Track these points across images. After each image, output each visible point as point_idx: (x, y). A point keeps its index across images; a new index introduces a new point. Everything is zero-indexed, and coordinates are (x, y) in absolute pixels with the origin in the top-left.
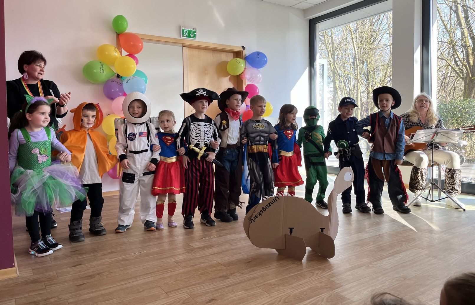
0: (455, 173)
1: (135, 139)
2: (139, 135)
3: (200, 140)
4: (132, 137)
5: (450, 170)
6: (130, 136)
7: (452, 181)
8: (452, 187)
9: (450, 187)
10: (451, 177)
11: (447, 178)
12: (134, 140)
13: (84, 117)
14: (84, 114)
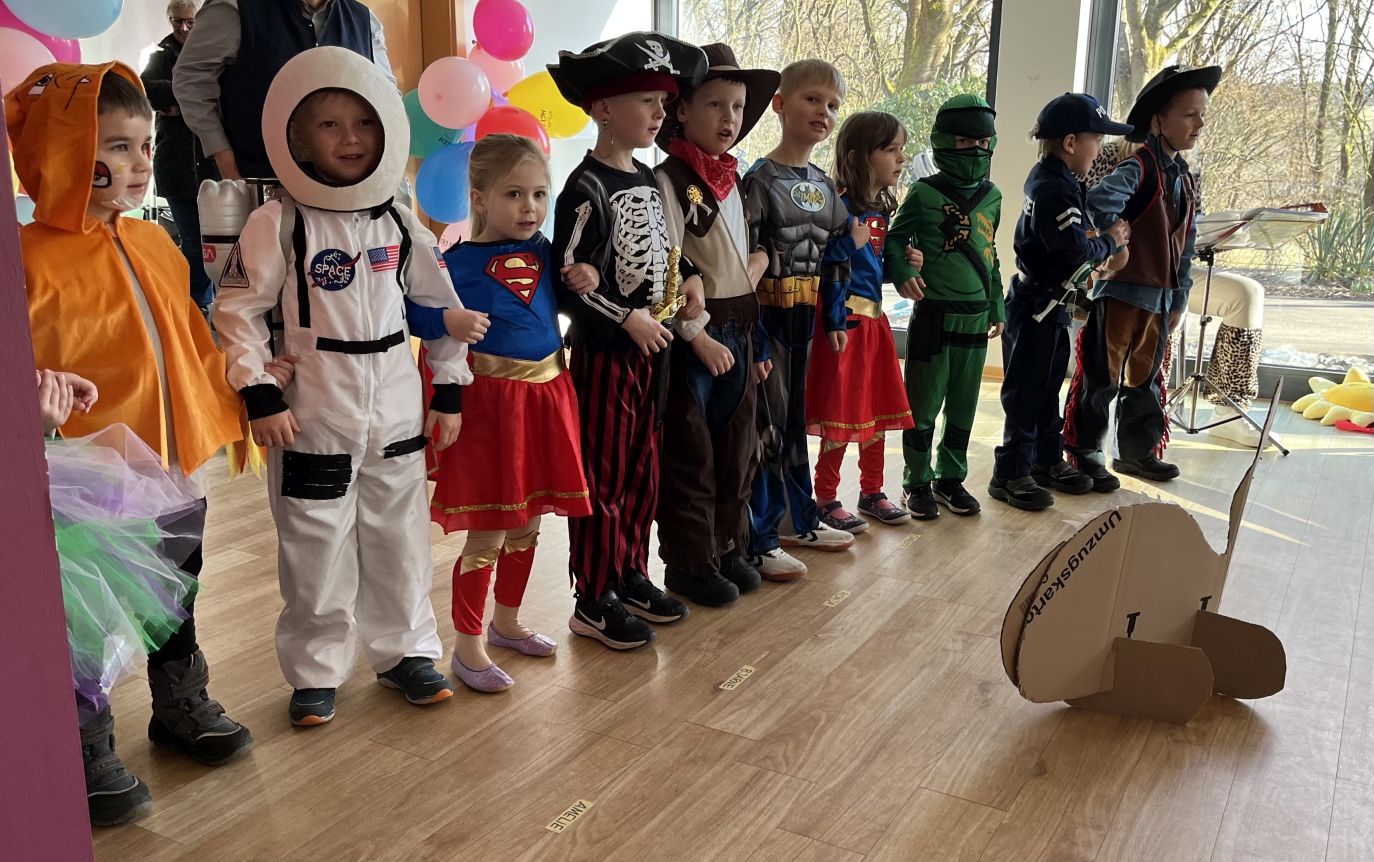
1: (350, 282)
2: (373, 263)
4: (337, 270)
6: (326, 267)
12: (345, 286)
13: (112, 149)
14: (112, 133)
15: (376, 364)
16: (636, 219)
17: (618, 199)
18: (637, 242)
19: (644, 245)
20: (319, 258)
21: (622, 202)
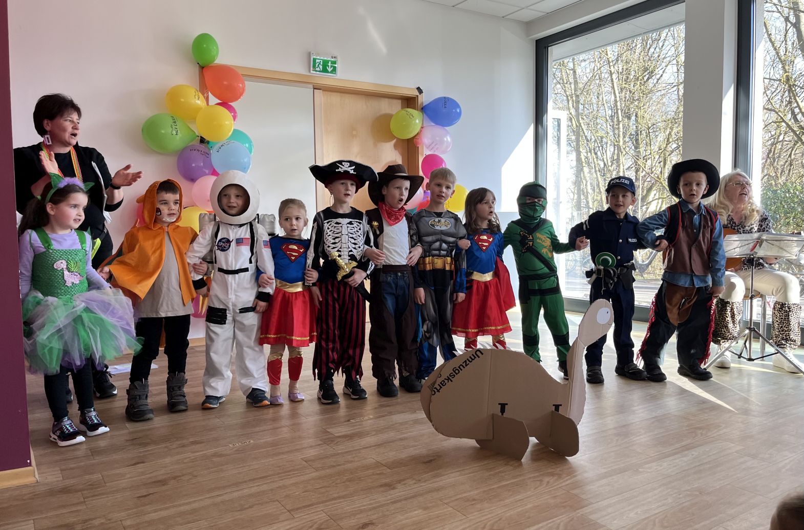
0: (790, 311)
1: (229, 248)
2: (237, 243)
3: (341, 248)
4: (225, 245)
5: (783, 305)
6: (222, 243)
7: (785, 324)
8: (786, 336)
9: (781, 335)
10: (783, 317)
11: (776, 320)
12: (227, 250)
13: (162, 204)
14: (161, 199)
15: (235, 278)
16: (335, 230)
17: (328, 223)
18: (334, 239)
19: (337, 240)
20: (220, 241)
21: (329, 223)
